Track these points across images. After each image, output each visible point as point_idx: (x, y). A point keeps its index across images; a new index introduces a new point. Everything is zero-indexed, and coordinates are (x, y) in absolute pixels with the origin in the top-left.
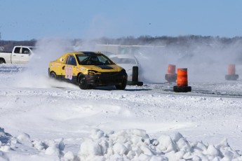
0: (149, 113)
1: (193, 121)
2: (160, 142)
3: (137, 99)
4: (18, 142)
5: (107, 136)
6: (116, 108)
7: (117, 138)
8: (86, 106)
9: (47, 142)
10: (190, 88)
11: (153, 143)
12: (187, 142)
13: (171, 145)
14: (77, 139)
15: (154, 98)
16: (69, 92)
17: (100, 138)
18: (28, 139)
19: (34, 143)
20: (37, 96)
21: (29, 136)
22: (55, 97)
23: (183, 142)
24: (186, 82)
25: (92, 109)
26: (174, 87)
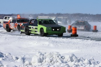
10: (78, 35)
24: (76, 33)
26: (71, 35)
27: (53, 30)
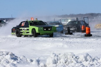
0: (75, 46)
1: (93, 48)
2: (80, 58)
3: (70, 40)
4: (21, 60)
5: (57, 56)
6: (61, 44)
7: (62, 57)
8: (48, 44)
9: (32, 59)
10: (91, 35)
11: (77, 58)
12: (91, 57)
13: (84, 58)
14: (45, 58)
15: (77, 39)
16: (41, 38)
17: (54, 57)
18: (24, 58)
19: (27, 60)
20: (28, 40)
21: (25, 57)
22: (35, 41)
23: (89, 57)
24: (89, 33)
25: (51, 45)
26: (85, 35)
27: (45, 29)
